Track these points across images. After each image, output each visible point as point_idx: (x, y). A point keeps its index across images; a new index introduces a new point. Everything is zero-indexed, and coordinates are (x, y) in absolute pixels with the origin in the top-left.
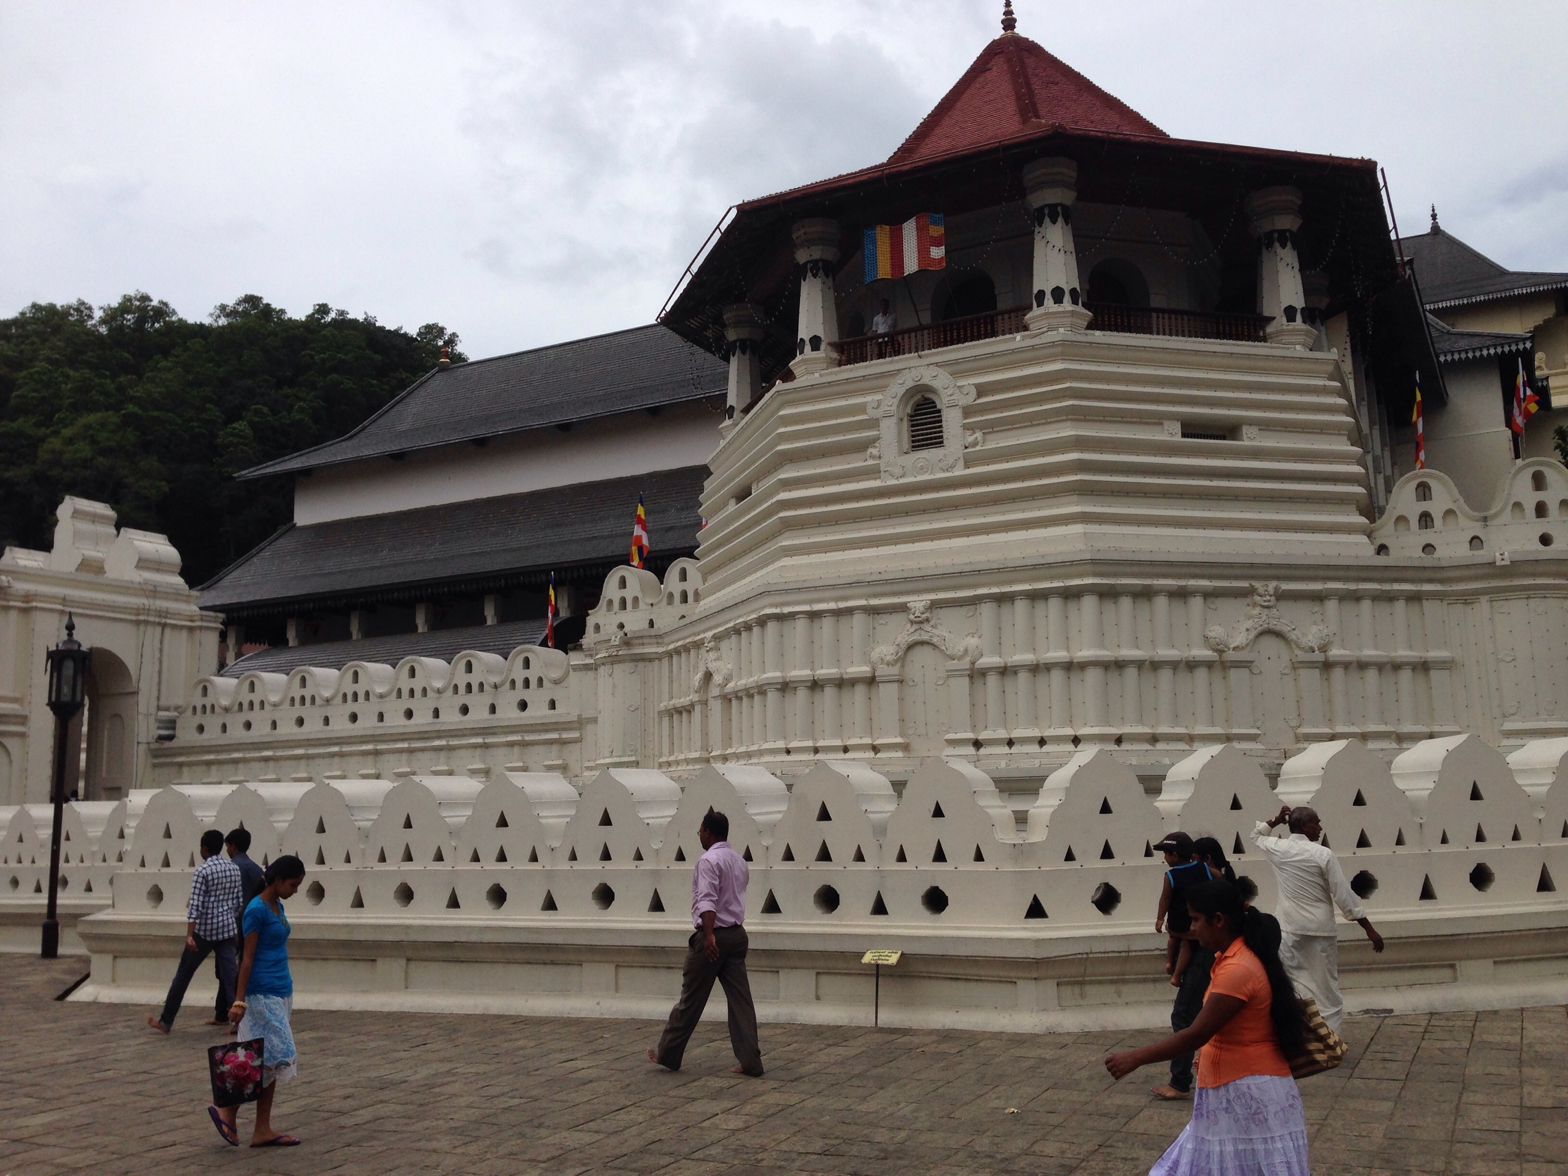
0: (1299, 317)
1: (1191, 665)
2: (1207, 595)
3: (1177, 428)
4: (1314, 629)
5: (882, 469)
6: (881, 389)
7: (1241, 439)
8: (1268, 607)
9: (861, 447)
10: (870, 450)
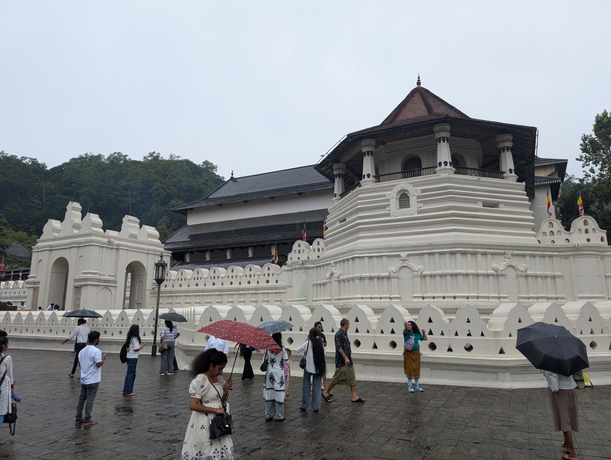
0: (513, 172)
1: (488, 275)
2: (493, 254)
3: (481, 204)
4: (523, 265)
5: (391, 214)
6: (391, 190)
7: (499, 208)
8: (510, 258)
9: (384, 207)
10: (387, 208)
